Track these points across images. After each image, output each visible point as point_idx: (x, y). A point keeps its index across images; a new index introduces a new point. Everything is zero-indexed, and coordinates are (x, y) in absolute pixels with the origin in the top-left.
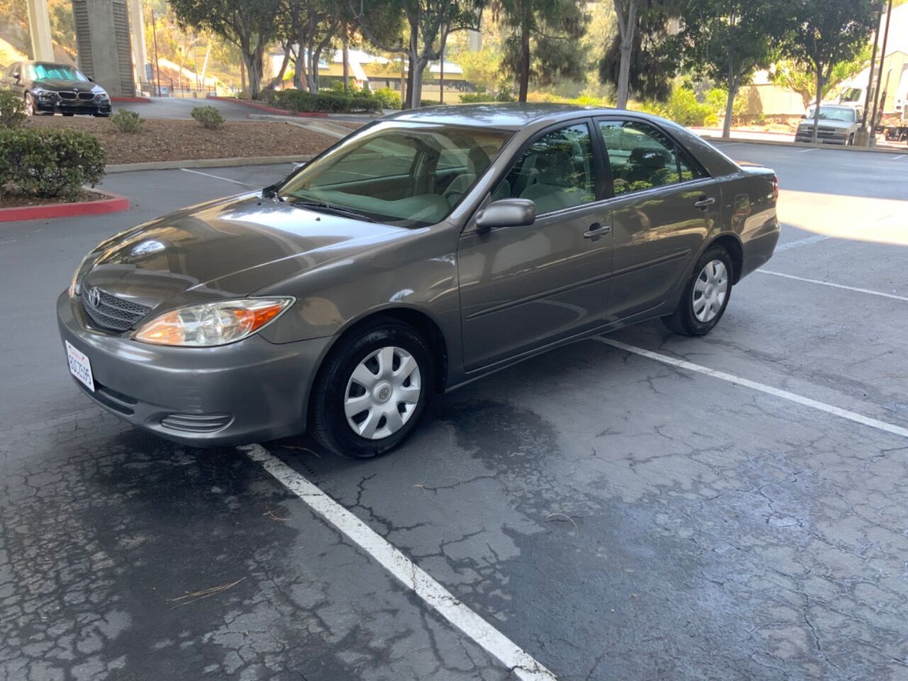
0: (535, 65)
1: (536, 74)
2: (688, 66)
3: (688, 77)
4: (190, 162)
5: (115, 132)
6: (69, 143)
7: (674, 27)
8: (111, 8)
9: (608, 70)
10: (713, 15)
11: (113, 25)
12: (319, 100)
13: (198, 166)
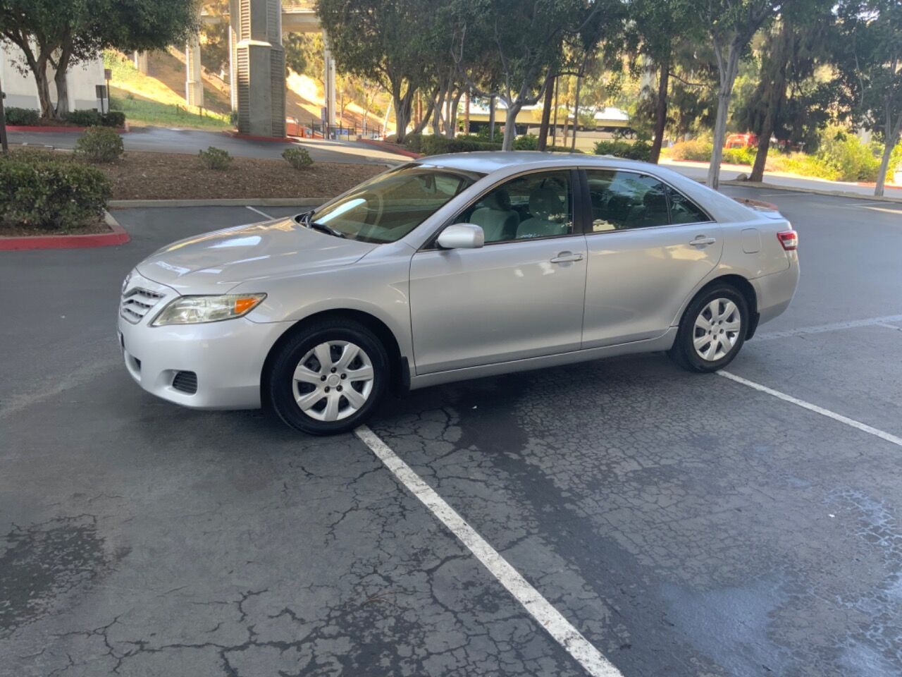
0: (673, 112)
1: (673, 122)
2: (842, 116)
3: (842, 128)
4: (258, 201)
5: (202, 168)
6: (64, 177)
7: (826, 74)
8: (269, 55)
9: (747, 119)
10: (872, 62)
11: (269, 71)
12: (452, 144)
13: (265, 205)
